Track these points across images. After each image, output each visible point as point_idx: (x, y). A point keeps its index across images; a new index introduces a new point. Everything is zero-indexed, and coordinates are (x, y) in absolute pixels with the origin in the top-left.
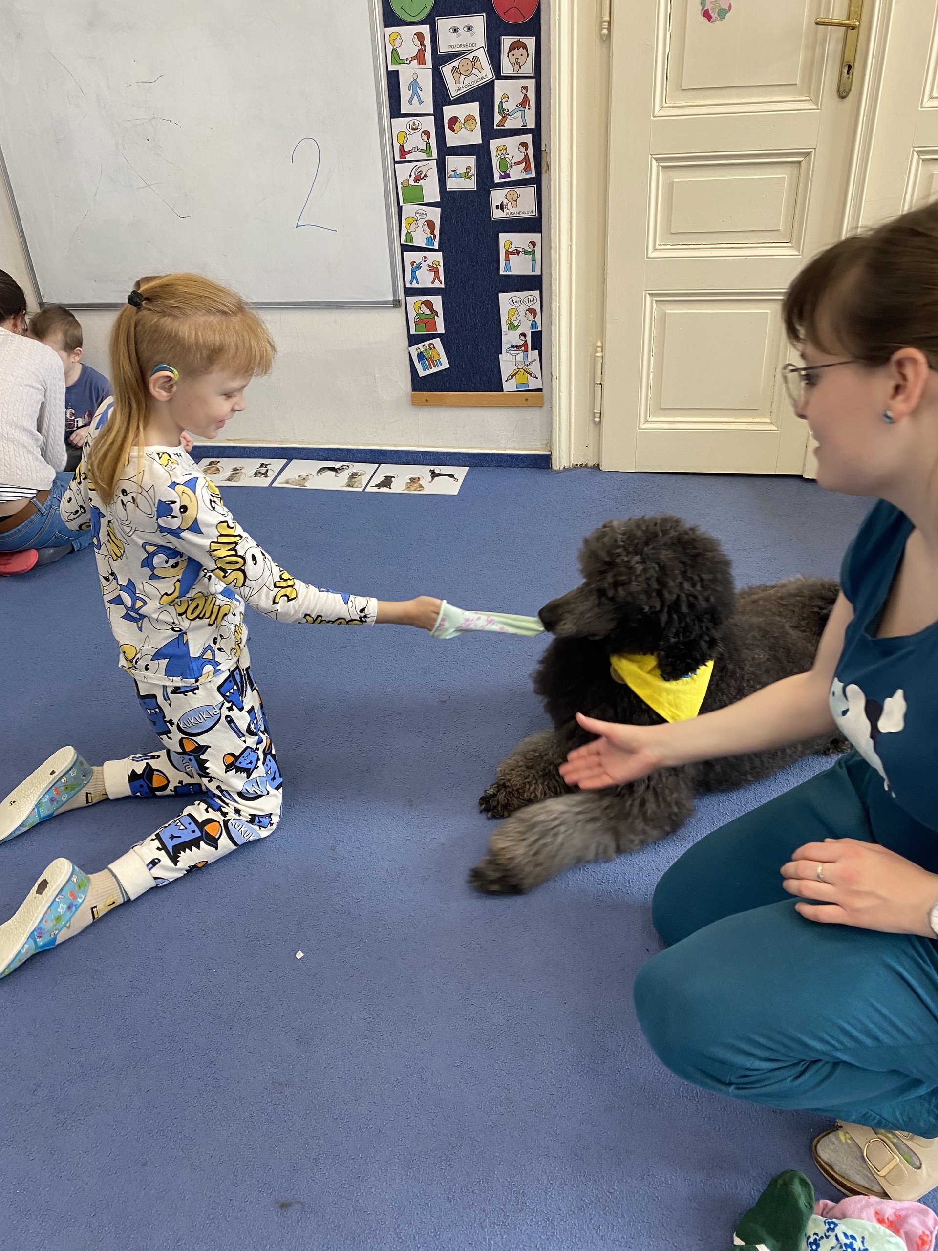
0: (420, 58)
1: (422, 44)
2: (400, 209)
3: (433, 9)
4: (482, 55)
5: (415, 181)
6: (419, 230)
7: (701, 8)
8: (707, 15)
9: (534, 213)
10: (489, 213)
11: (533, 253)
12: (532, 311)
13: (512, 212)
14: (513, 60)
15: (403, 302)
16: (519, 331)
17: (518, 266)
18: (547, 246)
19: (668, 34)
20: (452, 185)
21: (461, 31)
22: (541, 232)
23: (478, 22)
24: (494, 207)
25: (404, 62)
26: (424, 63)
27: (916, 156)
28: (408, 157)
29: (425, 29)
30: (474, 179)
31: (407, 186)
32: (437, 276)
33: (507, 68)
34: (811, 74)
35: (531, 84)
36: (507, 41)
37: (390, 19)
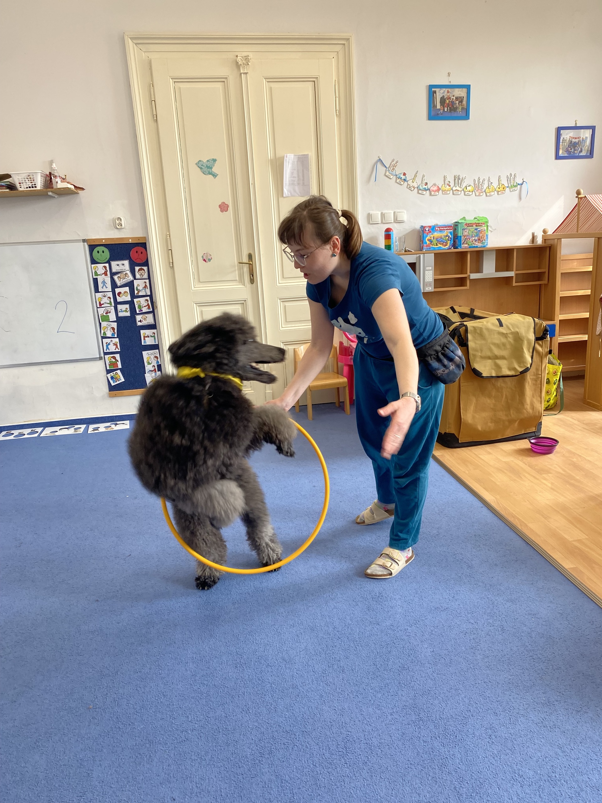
0: (105, 274)
1: (106, 269)
2: (100, 324)
3: (109, 259)
4: (129, 273)
5: (106, 314)
6: (109, 331)
7: (202, 258)
8: (204, 260)
9: (153, 323)
10: (136, 324)
11: (154, 336)
12: (156, 357)
13: (144, 323)
14: (140, 274)
15: (103, 358)
16: (152, 365)
17: (149, 341)
18: (159, 334)
19: (193, 266)
20: (121, 314)
21: (120, 265)
22: (156, 329)
23: (126, 263)
24: (138, 322)
25: (99, 275)
26: (107, 275)
27: (279, 300)
28: (103, 306)
29: (107, 265)
30: (129, 312)
31: (103, 316)
32: (117, 347)
33: (138, 276)
34: (241, 277)
35: (147, 281)
36: (137, 268)
37: (93, 262)
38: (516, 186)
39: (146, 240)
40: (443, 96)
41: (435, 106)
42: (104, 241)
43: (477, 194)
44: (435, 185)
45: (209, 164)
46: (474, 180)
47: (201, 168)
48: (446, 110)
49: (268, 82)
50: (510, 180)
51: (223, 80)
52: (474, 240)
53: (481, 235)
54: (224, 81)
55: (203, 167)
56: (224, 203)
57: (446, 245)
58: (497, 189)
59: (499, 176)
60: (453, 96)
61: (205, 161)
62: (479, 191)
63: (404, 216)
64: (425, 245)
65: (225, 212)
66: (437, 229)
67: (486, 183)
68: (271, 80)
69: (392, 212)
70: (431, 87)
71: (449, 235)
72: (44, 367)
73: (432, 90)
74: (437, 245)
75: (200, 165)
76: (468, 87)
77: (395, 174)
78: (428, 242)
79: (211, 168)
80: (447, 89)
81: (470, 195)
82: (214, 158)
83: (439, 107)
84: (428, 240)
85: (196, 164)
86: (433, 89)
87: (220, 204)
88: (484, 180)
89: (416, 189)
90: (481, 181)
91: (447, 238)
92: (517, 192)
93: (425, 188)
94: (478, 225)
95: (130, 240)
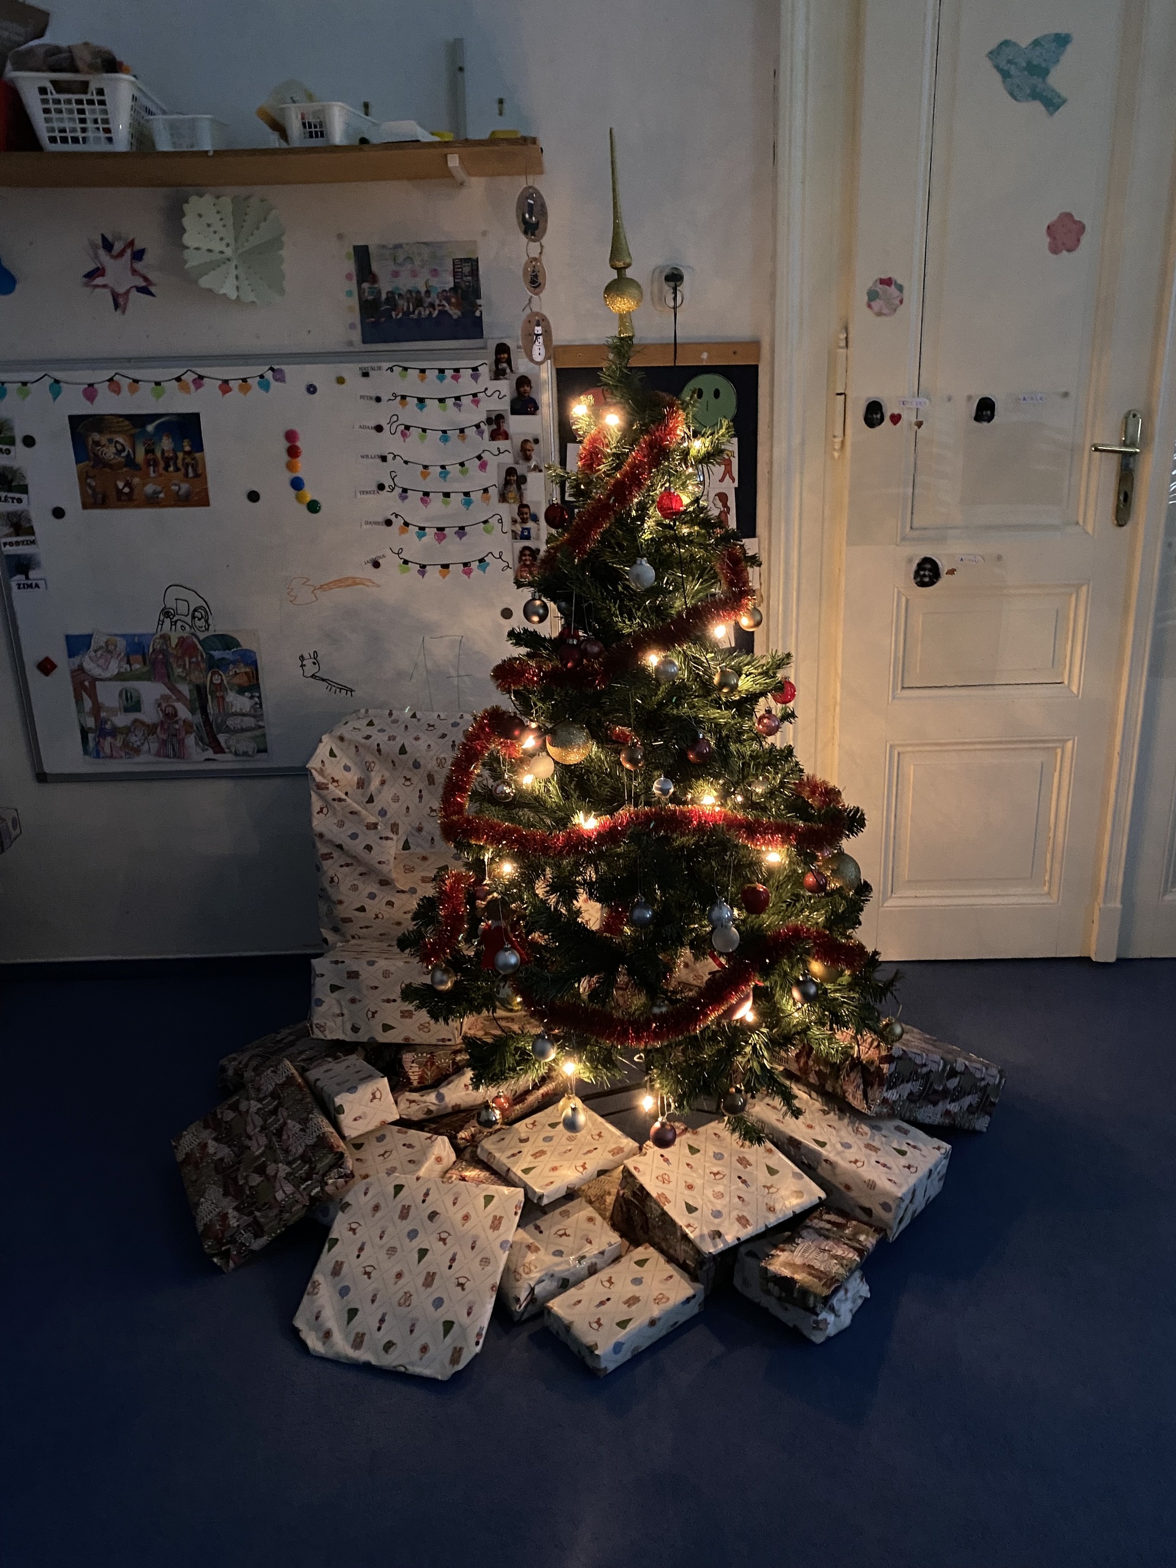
39: (758, 357)
45: (1037, 57)
47: (1005, 75)
55: (1013, 70)
56: (1068, 216)
61: (1024, 43)
65: (1065, 253)
75: (1003, 60)
79: (1044, 72)
82: (1062, 31)
85: (991, 55)
87: (1054, 218)
95: (705, 356)
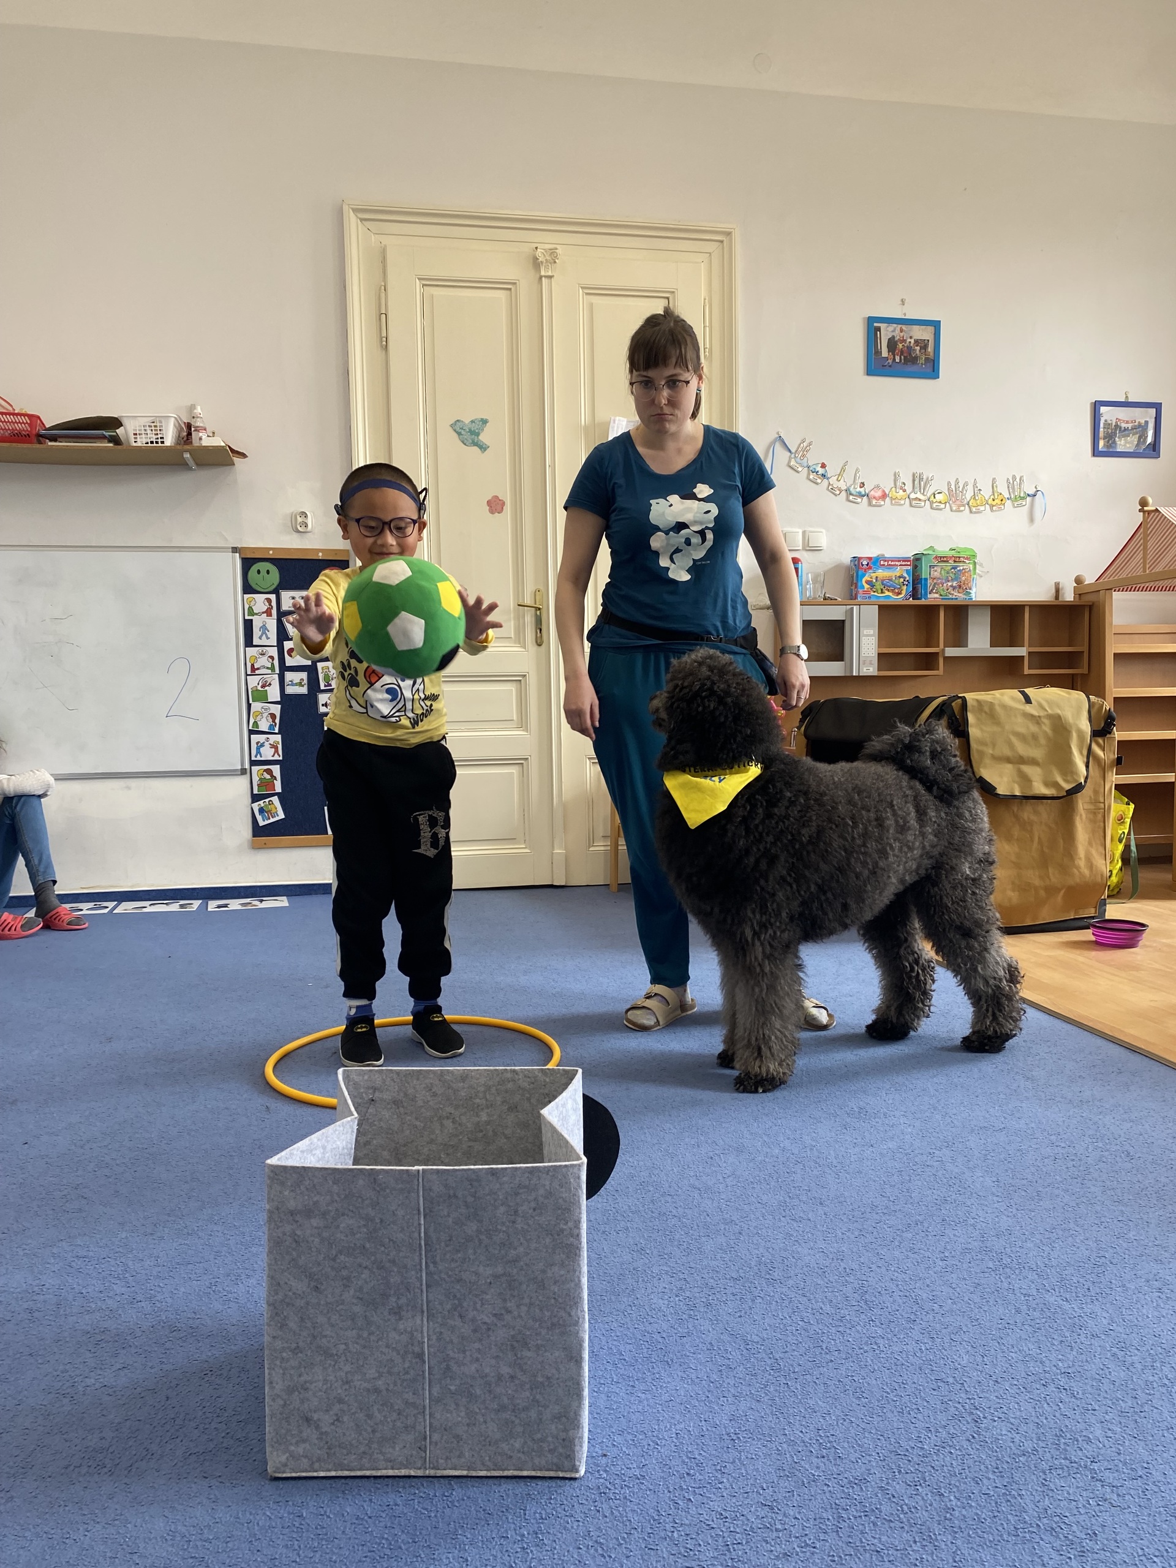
0: (268, 613)
1: (270, 605)
2: (249, 706)
3: (278, 585)
5: (262, 687)
6: (264, 720)
10: (317, 708)
15: (248, 771)
20: (290, 690)
24: (321, 705)
25: (257, 614)
26: (271, 615)
28: (257, 672)
29: (273, 597)
30: (306, 687)
31: (255, 690)
32: (276, 751)
34: (519, 632)
37: (248, 589)
38: (1022, 498)
40: (893, 337)
41: (878, 353)
42: (271, 552)
43: (954, 508)
44: (878, 487)
45: (474, 427)
46: (949, 483)
47: (459, 434)
48: (897, 360)
49: (587, 294)
50: (1013, 488)
51: (509, 287)
52: (951, 586)
53: (963, 578)
54: (510, 289)
55: (463, 432)
56: (496, 497)
57: (899, 594)
58: (990, 501)
59: (994, 479)
60: (911, 338)
61: (467, 421)
62: (958, 503)
63: (822, 539)
64: (860, 591)
65: (497, 514)
66: (882, 563)
67: (970, 488)
68: (592, 291)
69: (800, 531)
70: (871, 320)
71: (905, 575)
72: (133, 783)
73: (873, 327)
74: (882, 592)
75: (457, 427)
76: (936, 325)
77: (805, 465)
78: (866, 586)
79: (478, 434)
80: (900, 326)
81: (941, 509)
82: (484, 417)
83: (885, 353)
84: (867, 582)
85: (451, 426)
86: (875, 324)
87: (490, 498)
88: (966, 484)
89: (844, 494)
90: (961, 485)
91: (902, 580)
92: (1026, 509)
93: (860, 493)
94: (957, 559)
95: (320, 554)
